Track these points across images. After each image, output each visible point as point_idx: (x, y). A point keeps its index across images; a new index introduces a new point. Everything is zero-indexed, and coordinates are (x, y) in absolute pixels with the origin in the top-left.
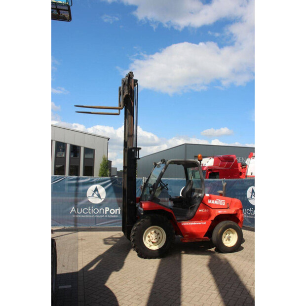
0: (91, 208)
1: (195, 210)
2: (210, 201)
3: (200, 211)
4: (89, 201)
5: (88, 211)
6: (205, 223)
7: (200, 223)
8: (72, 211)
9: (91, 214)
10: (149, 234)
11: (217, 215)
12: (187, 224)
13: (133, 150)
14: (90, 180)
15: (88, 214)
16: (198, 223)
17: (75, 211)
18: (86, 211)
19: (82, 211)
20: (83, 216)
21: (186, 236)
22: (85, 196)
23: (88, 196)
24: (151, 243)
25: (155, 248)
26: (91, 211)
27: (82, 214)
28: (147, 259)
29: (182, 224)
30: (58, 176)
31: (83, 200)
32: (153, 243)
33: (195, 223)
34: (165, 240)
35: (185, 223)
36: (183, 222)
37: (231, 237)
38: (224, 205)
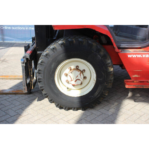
10: (67, 71)
21: (135, 76)
24: (70, 86)
28: (63, 110)
34: (95, 82)
35: (136, 54)
36: (130, 50)
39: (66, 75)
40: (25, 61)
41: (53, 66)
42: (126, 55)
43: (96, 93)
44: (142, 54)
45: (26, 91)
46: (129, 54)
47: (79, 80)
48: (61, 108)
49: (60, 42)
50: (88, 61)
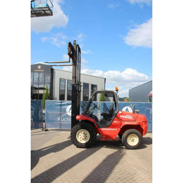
0: (68, 118)
1: (111, 121)
2: (121, 116)
3: (115, 122)
4: (67, 115)
5: (67, 120)
6: (116, 130)
7: (113, 130)
8: (58, 119)
9: (69, 122)
10: (81, 134)
11: (124, 125)
12: (104, 129)
13: (75, 86)
15: (67, 122)
16: (111, 130)
17: (60, 119)
18: (66, 120)
19: (64, 120)
20: (64, 123)
21: (104, 137)
22: (65, 111)
24: (81, 139)
25: (83, 142)
27: (64, 121)
29: (101, 129)
30: (51, 100)
31: (64, 114)
32: (83, 139)
33: (109, 129)
34: (89, 138)
37: (134, 140)
38: (132, 119)
39: (80, 135)
41: (76, 132)
43: (90, 142)
47: (84, 137)
48: (78, 147)
49: (78, 124)
50: (87, 130)
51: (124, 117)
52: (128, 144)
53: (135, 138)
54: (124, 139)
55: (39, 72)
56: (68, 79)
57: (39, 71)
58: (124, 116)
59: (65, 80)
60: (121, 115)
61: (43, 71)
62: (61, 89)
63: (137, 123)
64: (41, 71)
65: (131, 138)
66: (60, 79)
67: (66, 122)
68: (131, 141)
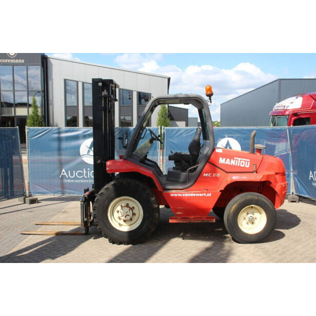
0: (87, 170)
1: (196, 173)
2: (222, 161)
3: (205, 175)
4: (84, 162)
5: (83, 174)
6: (209, 195)
7: (201, 195)
8: (62, 174)
9: (88, 179)
10: (119, 208)
11: (229, 182)
12: (180, 195)
14: (84, 133)
15: (84, 178)
16: (197, 195)
17: (65, 174)
18: (80, 174)
19: (75, 174)
20: (76, 181)
21: (179, 213)
22: (78, 154)
23: (81, 154)
24: (122, 222)
25: (125, 228)
26: (87, 174)
27: (76, 178)
29: (172, 195)
30: (40, 128)
31: (75, 160)
33: (192, 195)
34: (142, 217)
35: (177, 193)
36: (174, 191)
37: (256, 219)
38: (248, 166)
39: (118, 212)
40: (84, 200)
41: (106, 203)
42: (169, 194)
43: (144, 228)
44: (182, 193)
45: (84, 232)
46: (171, 193)
47: (129, 215)
48: (114, 243)
49: (112, 183)
50: (136, 199)
51: (228, 162)
52: (239, 229)
53: (257, 215)
54: (230, 218)
55: (13, 65)
56: (84, 81)
57: (13, 61)
58: (228, 160)
59: (77, 82)
60: (221, 159)
61: (23, 61)
62: (68, 105)
63: (264, 176)
64: (17, 61)
65: (248, 214)
66: (65, 80)
67: (80, 179)
68: (247, 223)
